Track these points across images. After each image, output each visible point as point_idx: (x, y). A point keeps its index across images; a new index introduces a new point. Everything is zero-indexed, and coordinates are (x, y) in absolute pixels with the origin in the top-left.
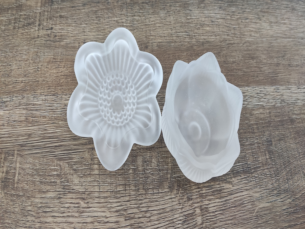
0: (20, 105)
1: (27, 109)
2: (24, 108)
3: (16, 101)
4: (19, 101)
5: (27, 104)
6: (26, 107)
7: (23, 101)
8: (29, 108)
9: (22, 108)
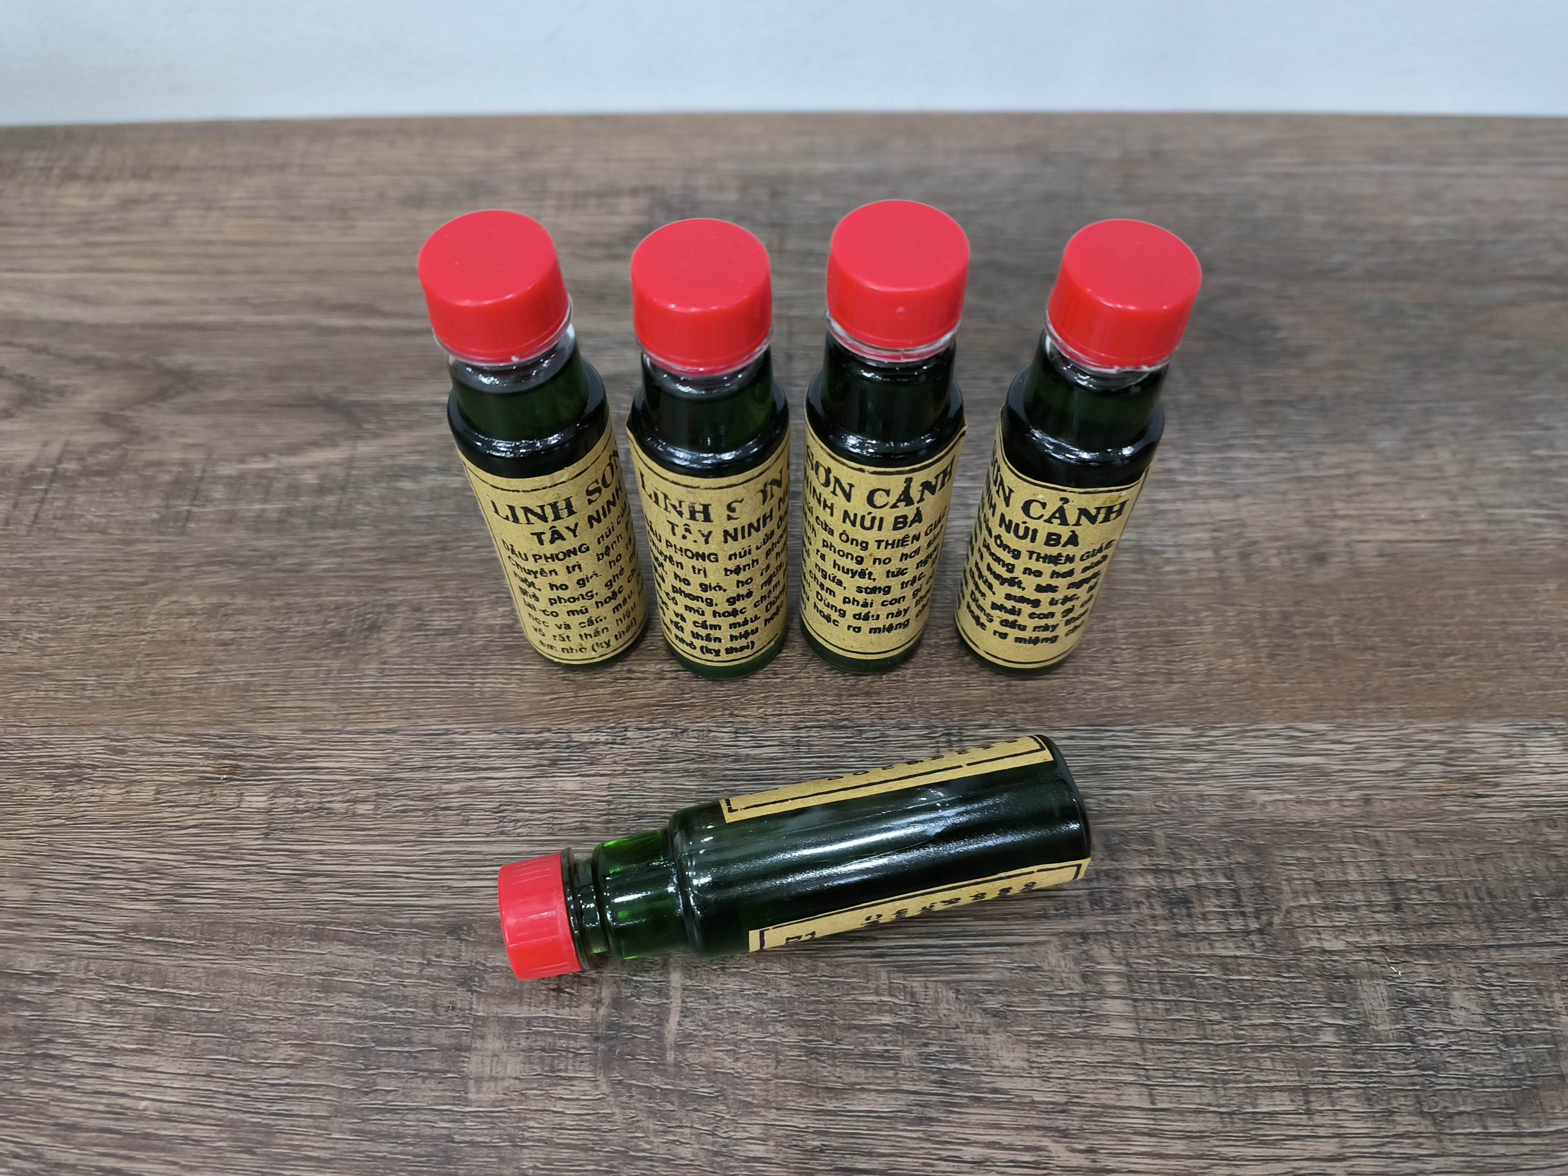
0: (665, 760)
1: (703, 773)
2: (686, 771)
3: (641, 743)
4: (659, 743)
5: (702, 756)
6: (696, 766)
7: (682, 744)
8: (713, 769)
9: (677, 770)
